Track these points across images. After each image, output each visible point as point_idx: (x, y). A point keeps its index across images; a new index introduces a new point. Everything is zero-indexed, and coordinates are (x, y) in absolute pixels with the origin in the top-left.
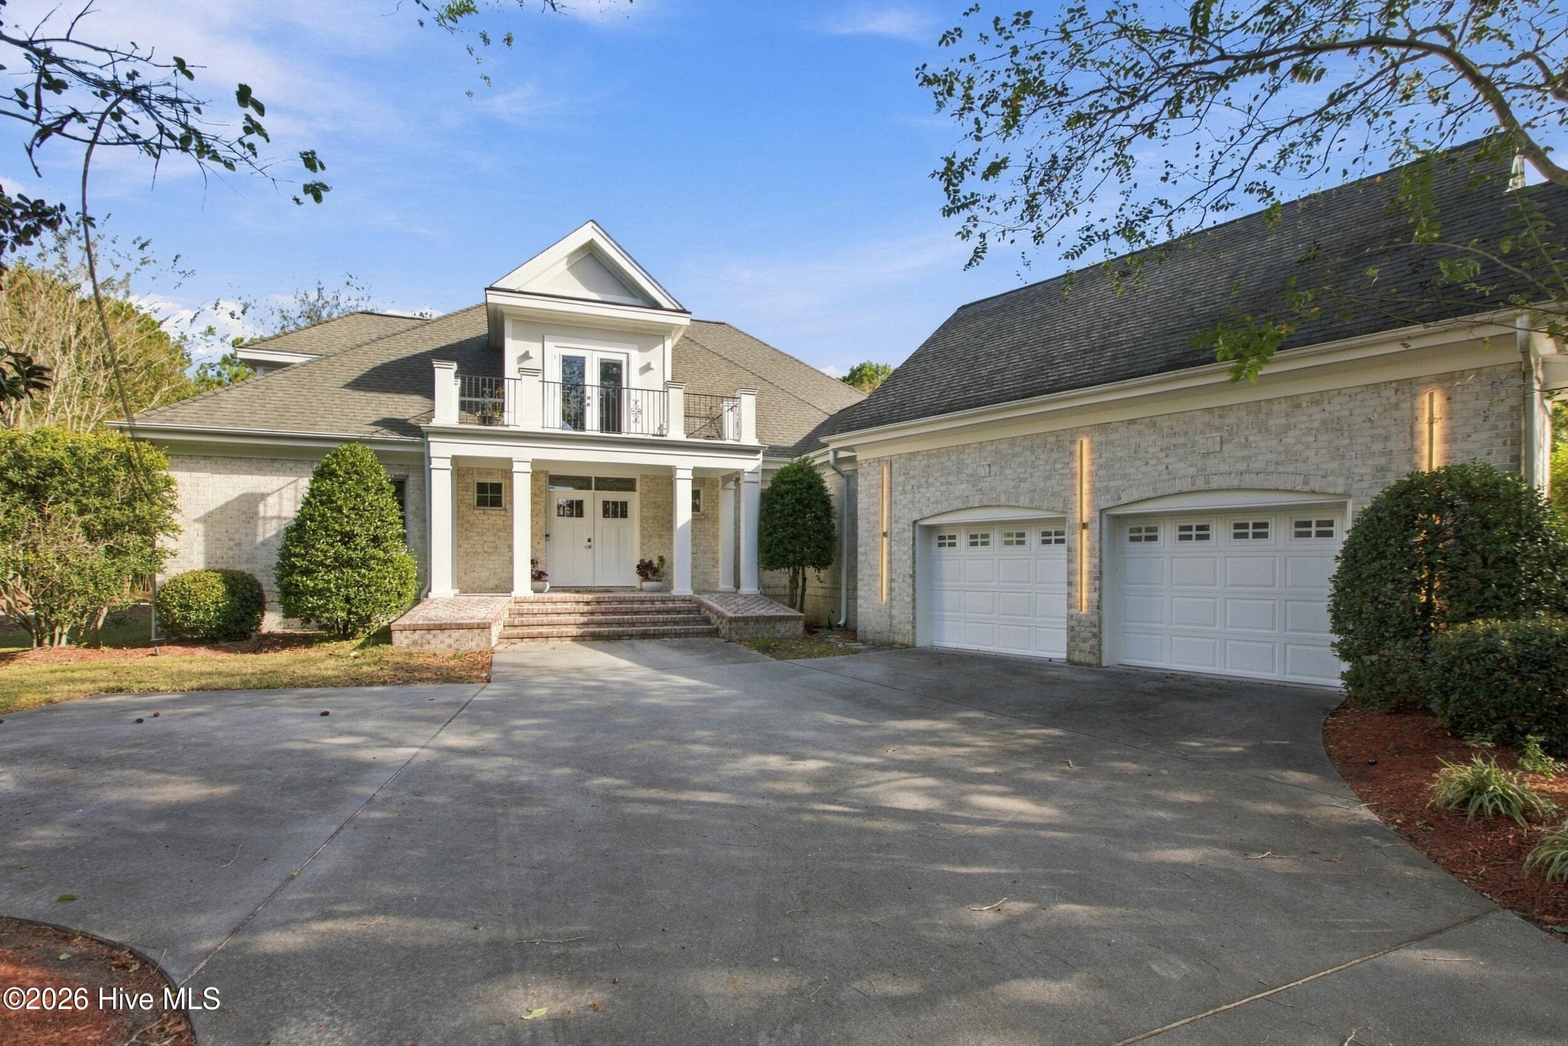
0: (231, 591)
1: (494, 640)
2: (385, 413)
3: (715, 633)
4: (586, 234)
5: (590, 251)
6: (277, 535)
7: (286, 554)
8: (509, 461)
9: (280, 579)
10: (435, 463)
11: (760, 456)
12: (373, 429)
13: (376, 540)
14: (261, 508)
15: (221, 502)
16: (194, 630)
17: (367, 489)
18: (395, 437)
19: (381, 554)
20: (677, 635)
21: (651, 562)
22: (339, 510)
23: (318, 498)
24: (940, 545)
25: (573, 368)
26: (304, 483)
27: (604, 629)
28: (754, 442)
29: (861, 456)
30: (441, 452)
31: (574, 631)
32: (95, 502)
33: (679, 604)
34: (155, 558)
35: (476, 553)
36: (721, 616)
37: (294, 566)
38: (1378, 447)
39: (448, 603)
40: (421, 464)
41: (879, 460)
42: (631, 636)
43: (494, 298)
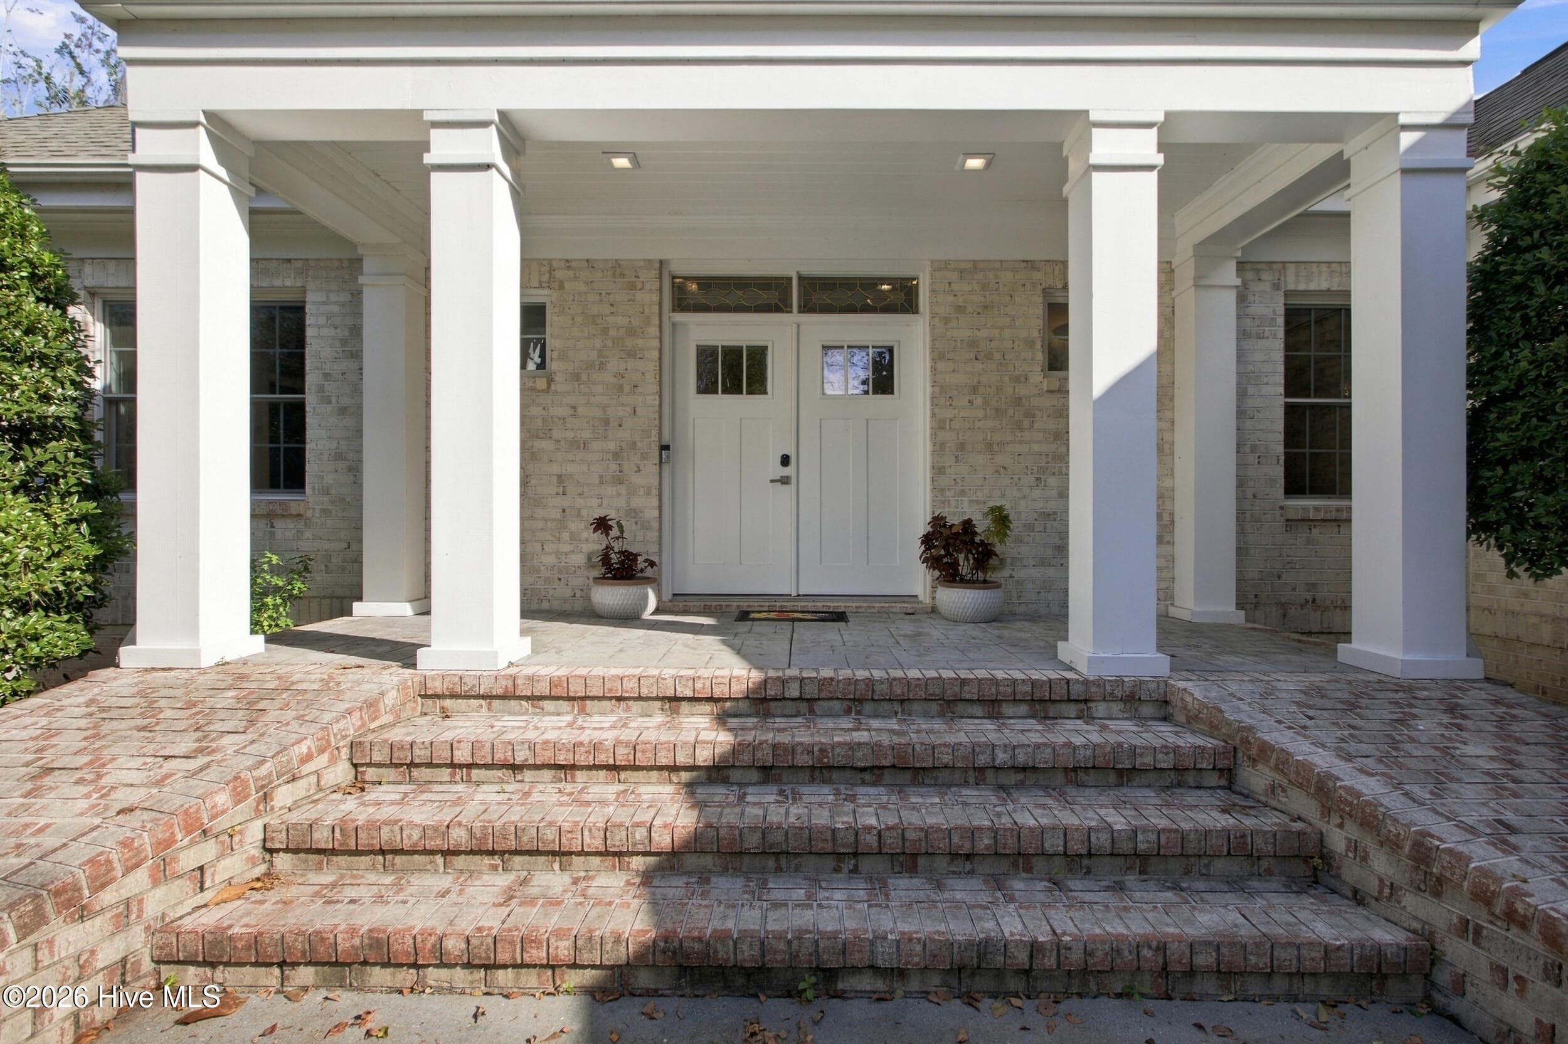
21: (968, 525)
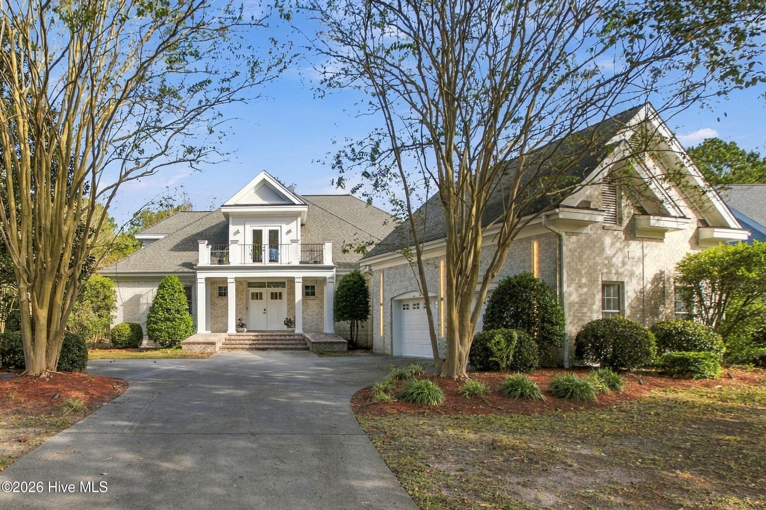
0: (132, 330)
1: (217, 349)
2: (184, 260)
3: (308, 349)
4: (262, 176)
5: (264, 184)
6: (146, 310)
7: (149, 317)
8: (226, 278)
9: (148, 325)
10: (199, 281)
11: (334, 270)
12: (179, 267)
13: (178, 311)
14: (141, 300)
15: (130, 297)
16: (121, 344)
17: (175, 292)
18: (186, 270)
19: (179, 316)
20: (291, 349)
22: (166, 300)
23: (160, 297)
24: (404, 309)
25: (257, 235)
26: (155, 289)
27: (261, 346)
28: (331, 264)
29: (374, 269)
30: (201, 276)
31: (248, 347)
32: (95, 300)
33: (296, 337)
34: (110, 320)
35: (218, 316)
36: (310, 341)
37: (151, 321)
38: (522, 264)
39: (203, 335)
40: (194, 280)
41: (380, 270)
42: (271, 349)
43: (224, 210)
